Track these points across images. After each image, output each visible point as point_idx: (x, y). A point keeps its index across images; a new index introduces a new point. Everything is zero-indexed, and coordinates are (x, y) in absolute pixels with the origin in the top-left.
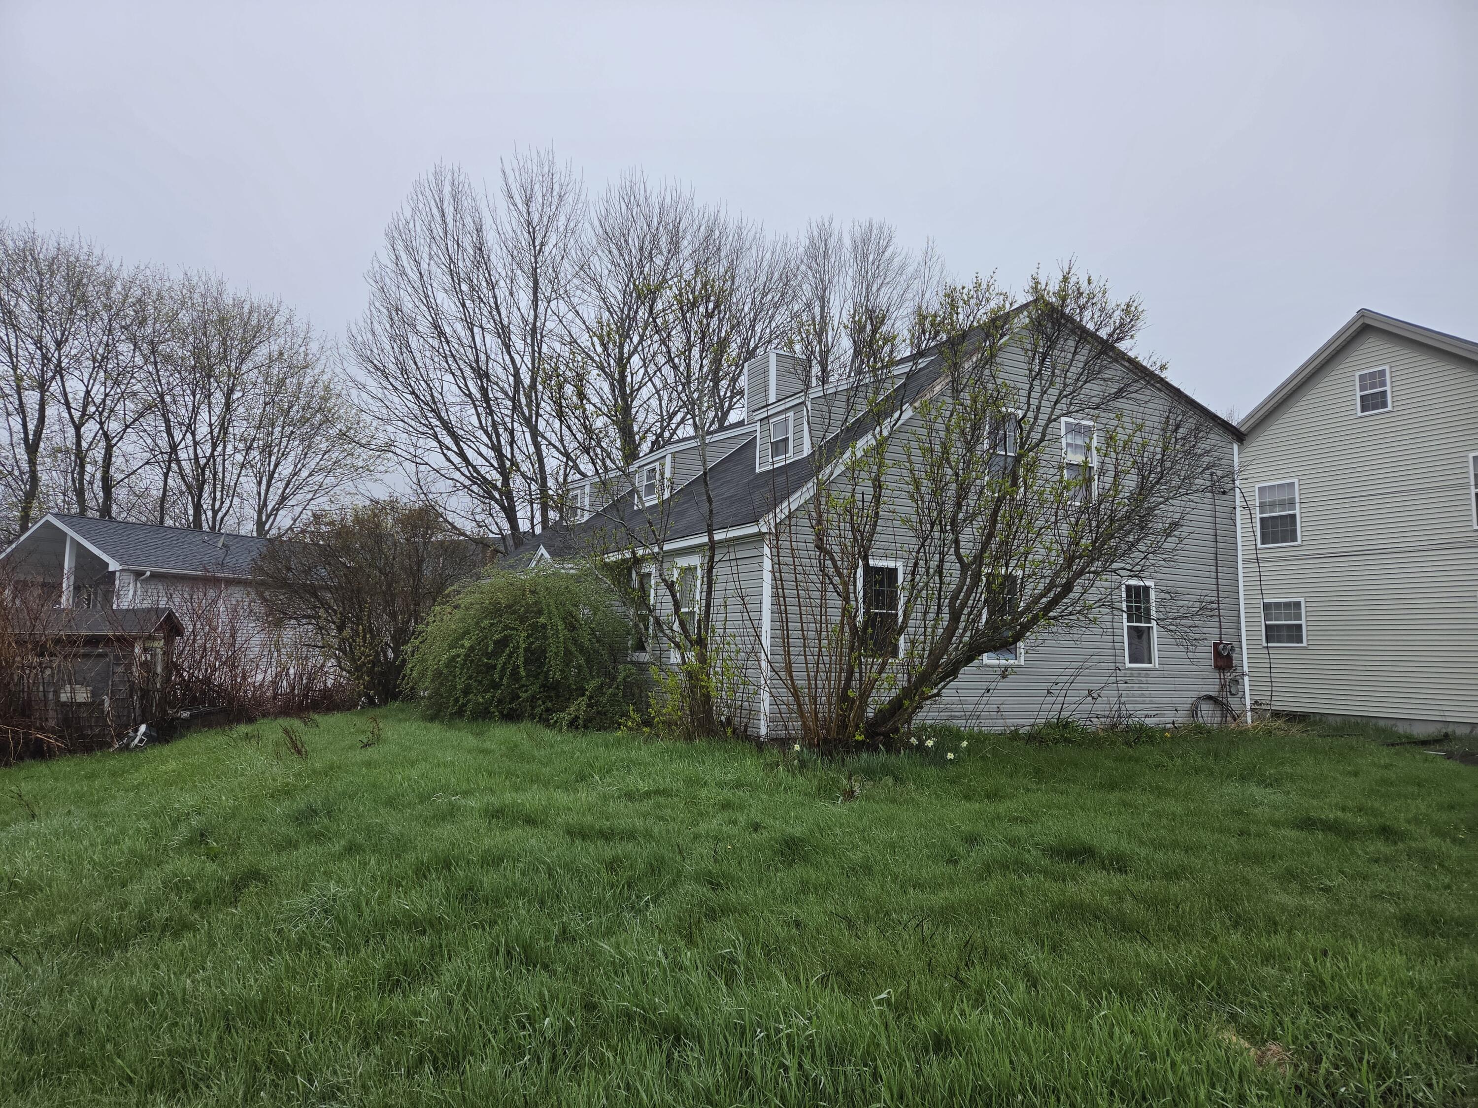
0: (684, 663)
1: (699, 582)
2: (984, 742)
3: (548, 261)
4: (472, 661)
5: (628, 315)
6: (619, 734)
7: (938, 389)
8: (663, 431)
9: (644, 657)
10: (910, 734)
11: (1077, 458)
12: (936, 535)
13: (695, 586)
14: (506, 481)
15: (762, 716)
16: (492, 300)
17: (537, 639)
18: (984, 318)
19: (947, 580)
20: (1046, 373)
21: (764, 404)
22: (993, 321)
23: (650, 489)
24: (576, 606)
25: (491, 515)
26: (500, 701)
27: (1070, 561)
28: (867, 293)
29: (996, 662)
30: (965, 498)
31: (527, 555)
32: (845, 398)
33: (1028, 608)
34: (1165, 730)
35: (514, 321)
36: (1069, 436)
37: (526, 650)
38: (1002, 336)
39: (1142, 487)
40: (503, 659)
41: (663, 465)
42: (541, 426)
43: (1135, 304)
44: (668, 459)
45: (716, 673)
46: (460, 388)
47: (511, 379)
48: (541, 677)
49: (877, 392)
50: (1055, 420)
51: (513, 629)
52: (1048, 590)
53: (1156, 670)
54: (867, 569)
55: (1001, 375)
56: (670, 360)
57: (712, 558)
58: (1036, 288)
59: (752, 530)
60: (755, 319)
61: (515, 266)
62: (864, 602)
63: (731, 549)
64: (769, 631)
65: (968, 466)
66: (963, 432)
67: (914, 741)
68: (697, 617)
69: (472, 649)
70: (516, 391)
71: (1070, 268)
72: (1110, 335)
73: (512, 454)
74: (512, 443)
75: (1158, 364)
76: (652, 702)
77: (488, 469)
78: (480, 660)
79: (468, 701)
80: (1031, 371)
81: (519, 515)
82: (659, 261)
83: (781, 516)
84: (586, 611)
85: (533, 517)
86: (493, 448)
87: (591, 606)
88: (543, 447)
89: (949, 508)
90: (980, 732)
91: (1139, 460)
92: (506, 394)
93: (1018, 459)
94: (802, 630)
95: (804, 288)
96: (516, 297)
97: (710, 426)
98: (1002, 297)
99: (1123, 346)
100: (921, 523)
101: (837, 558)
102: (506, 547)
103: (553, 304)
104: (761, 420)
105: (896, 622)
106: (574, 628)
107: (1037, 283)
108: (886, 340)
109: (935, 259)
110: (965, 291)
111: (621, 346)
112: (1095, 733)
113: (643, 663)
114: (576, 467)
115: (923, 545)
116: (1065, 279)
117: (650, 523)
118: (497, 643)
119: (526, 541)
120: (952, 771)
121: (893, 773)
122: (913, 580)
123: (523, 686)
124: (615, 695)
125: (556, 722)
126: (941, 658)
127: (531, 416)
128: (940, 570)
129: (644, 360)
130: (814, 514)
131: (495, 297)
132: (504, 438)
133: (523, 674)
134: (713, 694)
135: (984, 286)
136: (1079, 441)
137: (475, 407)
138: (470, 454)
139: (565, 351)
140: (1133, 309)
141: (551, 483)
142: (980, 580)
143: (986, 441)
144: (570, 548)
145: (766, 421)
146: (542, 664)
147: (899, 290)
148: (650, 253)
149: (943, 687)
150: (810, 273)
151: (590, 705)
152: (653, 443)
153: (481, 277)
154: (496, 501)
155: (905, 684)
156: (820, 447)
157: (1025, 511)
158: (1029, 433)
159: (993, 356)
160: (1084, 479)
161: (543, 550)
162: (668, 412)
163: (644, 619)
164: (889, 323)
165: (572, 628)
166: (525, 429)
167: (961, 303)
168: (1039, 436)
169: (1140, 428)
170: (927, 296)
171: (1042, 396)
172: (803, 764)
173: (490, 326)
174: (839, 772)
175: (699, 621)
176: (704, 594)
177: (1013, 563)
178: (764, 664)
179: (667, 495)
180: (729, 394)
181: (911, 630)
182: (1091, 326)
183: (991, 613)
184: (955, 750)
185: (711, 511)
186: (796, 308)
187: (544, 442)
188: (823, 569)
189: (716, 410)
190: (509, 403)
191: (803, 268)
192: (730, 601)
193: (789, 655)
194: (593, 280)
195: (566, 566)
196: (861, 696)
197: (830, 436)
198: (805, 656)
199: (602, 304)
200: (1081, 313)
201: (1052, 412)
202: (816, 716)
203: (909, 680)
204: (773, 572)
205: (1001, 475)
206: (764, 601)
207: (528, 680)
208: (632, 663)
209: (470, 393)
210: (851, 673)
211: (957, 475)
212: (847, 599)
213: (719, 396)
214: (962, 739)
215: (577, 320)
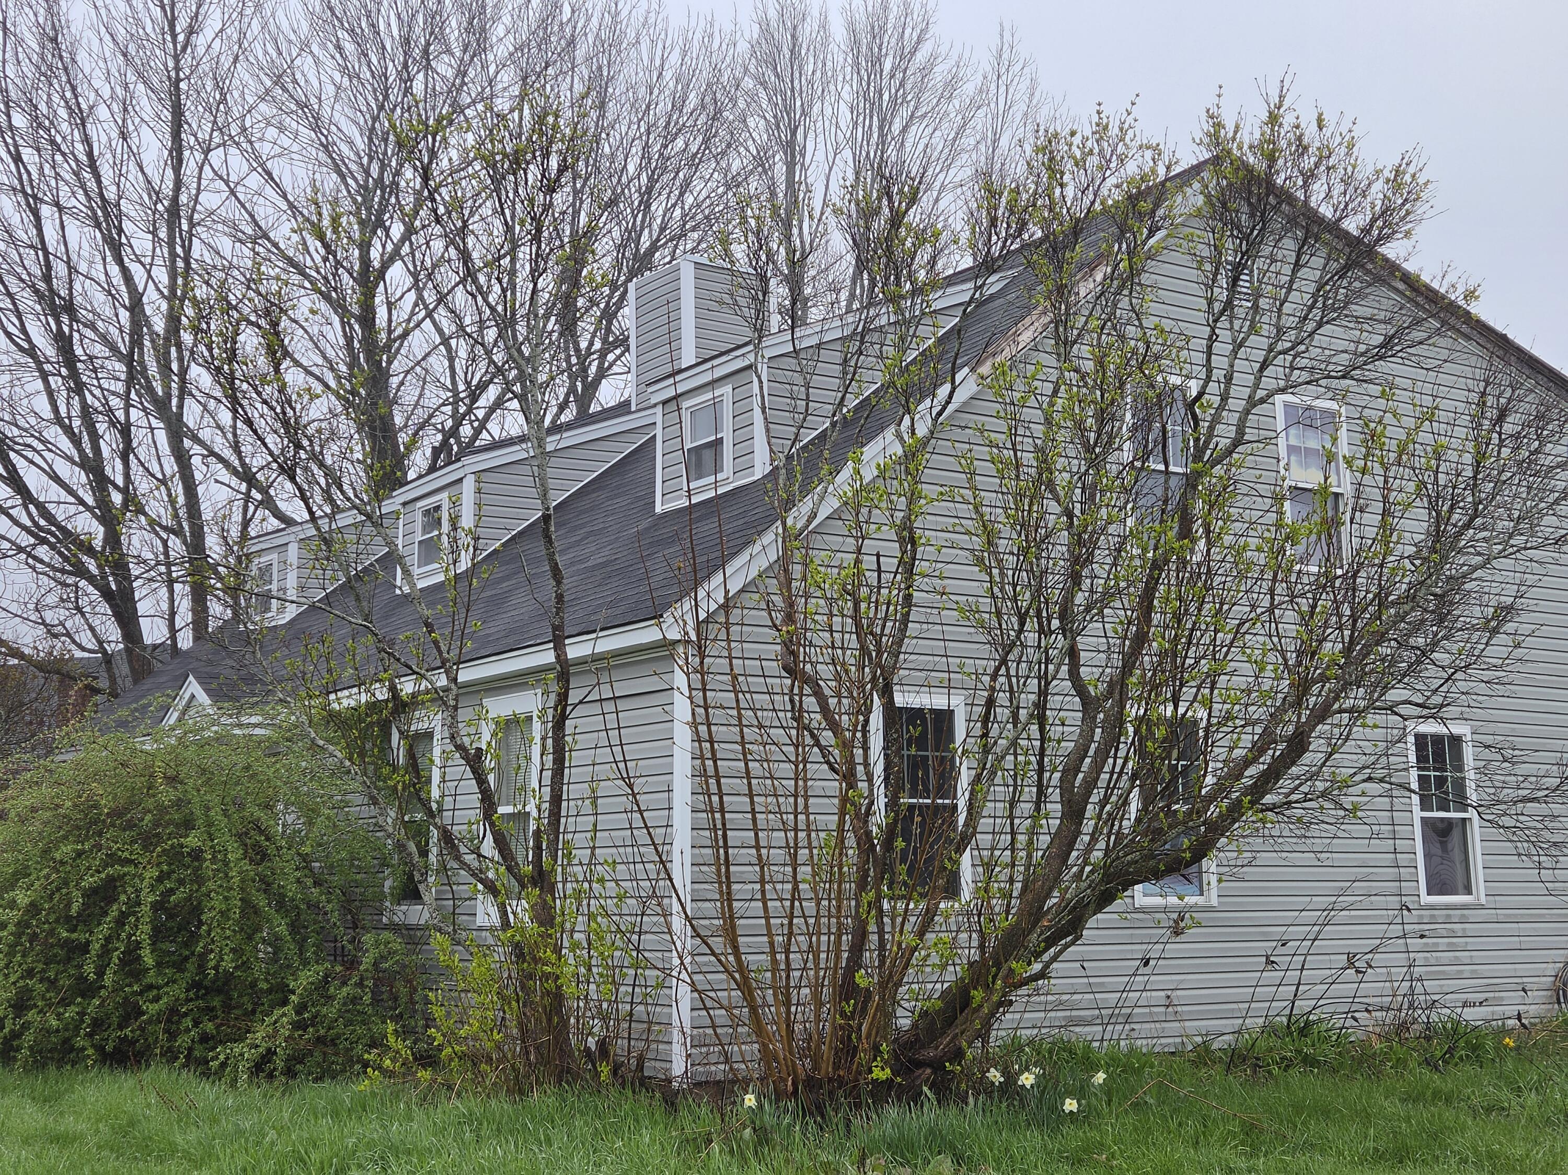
0: (506, 925)
1: (536, 750)
2: (1138, 1072)
3: (205, 67)
4: (34, 937)
5: (380, 181)
6: (364, 1086)
7: (1026, 337)
8: (458, 424)
9: (417, 914)
10: (988, 1061)
11: (1310, 478)
12: (1031, 637)
13: (528, 759)
14: (113, 538)
15: (676, 1036)
16: (80, 148)
17: (181, 882)
18: (1117, 195)
19: (1055, 732)
20: (1243, 306)
21: (668, 369)
22: (1132, 200)
23: (429, 549)
24: (268, 807)
25: (79, 609)
26: (97, 1024)
27: (1302, 687)
28: (882, 135)
29: (1158, 901)
30: (1089, 560)
31: (159, 699)
32: (838, 357)
33: (1220, 789)
34: (1506, 1031)
35: (130, 192)
36: (1292, 431)
37: (157, 907)
38: (1151, 234)
39: (1437, 535)
40: (104, 929)
41: (455, 503)
42: (192, 414)
43: (1411, 169)
44: (469, 485)
45: (575, 946)
46: (9, 335)
47: (124, 315)
48: (191, 966)
49: (902, 345)
50: (1263, 401)
51: (129, 862)
52: (1258, 750)
53: (1483, 907)
54: (892, 714)
55: (1155, 308)
56: (470, 274)
57: (563, 698)
58: (1216, 135)
59: (646, 634)
60: (649, 190)
61: (131, 77)
62: (886, 779)
63: (605, 678)
64: (688, 852)
65: (1092, 497)
66: (1080, 426)
67: (995, 1075)
68: (532, 826)
69: (33, 908)
70: (136, 341)
71: (1282, 97)
72: (1367, 231)
73: (127, 476)
74: (126, 452)
75: (1461, 289)
76: (438, 1012)
77: (72, 509)
78: (51, 932)
79: (25, 1027)
80: (1210, 302)
81: (142, 608)
82: (445, 67)
83: (708, 606)
84: (290, 819)
85: (173, 614)
86: (84, 464)
87: (301, 806)
88: (196, 461)
89: (1055, 582)
90: (1132, 1050)
91: (1428, 477)
92: (114, 348)
93: (1191, 481)
94: (758, 847)
95: (752, 124)
96: (134, 141)
97: (558, 415)
98: (1148, 154)
99: (1391, 250)
100: (999, 614)
101: (827, 692)
102: (112, 679)
103: (216, 157)
104: (665, 403)
105: (953, 823)
106: (264, 856)
107: (1218, 126)
108: (921, 239)
109: (1017, 68)
110: (1077, 140)
111: (365, 247)
112: (1364, 1044)
113: (418, 928)
114: (268, 503)
115: (1004, 662)
116: (1273, 119)
117: (427, 625)
118: (91, 894)
119: (157, 665)
120: (1074, 1137)
121: (953, 1147)
122: (985, 735)
123: (150, 987)
124: (355, 1000)
125: (223, 1065)
126: (1048, 896)
127: (168, 396)
128: (1040, 714)
129: (415, 275)
130: (777, 599)
131: (87, 140)
132: (109, 443)
133: (149, 960)
134: (569, 990)
135: (1114, 131)
136: (1313, 443)
137: (44, 376)
138: (33, 479)
139: (243, 256)
140: (1408, 178)
141: (212, 542)
142: (1122, 731)
143: (1126, 446)
144: (250, 680)
145: (673, 406)
146: (194, 937)
147: (947, 130)
148: (426, 52)
149: (1054, 959)
150: (762, 94)
151: (300, 1026)
152: (436, 452)
153: (56, 98)
154: (91, 579)
155: (975, 955)
156: (789, 458)
157: (1208, 588)
158: (1211, 428)
159: (1134, 273)
160: (1324, 521)
161: (193, 687)
162: (468, 383)
163: (419, 832)
164: (926, 200)
165: (258, 855)
166: (155, 423)
167: (1070, 165)
168: (1232, 432)
169: (1430, 416)
170: (1004, 142)
171: (1235, 352)
172: (763, 1137)
173: (76, 202)
174: (840, 1149)
175: (537, 833)
176: (548, 774)
177: (1188, 693)
178: (677, 923)
179: (464, 564)
180: (597, 345)
181: (984, 839)
182: (1326, 211)
183: (1147, 800)
184: (1080, 1093)
185: (560, 598)
186: (736, 165)
187: (197, 449)
188: (798, 713)
189: (573, 378)
190: (120, 368)
191: (748, 83)
192: (604, 788)
193: (730, 900)
194: (302, 105)
195: (245, 720)
196: (883, 985)
197: (808, 436)
198: (764, 901)
199: (322, 156)
200: (1306, 185)
201: (1256, 386)
202: (790, 1031)
203: (982, 947)
204: (694, 724)
205: (1157, 514)
206: (676, 787)
207: (159, 974)
208: (395, 928)
209: (33, 346)
210: (861, 935)
211: (1070, 515)
212: (849, 778)
213: (577, 350)
214: (1094, 1067)
215: (269, 191)
